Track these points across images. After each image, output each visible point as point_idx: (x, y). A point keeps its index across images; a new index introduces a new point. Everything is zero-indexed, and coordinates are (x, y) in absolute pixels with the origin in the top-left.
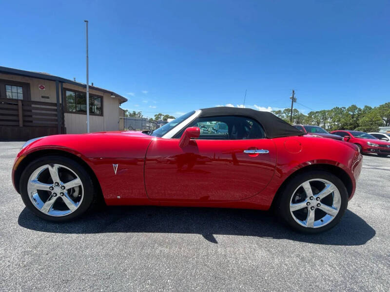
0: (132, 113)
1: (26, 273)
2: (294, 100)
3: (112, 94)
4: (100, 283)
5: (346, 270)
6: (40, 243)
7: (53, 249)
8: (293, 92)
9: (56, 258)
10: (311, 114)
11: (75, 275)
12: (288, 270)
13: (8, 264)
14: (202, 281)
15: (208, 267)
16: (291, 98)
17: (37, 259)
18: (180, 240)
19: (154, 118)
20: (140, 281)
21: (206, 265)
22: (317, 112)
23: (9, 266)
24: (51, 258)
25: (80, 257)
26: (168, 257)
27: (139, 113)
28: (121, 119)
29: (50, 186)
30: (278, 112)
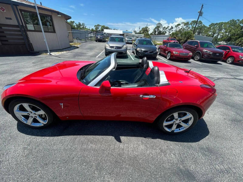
0: (78, 23)
1: (27, 160)
2: (201, 14)
3: (58, 13)
4: (62, 165)
5: (181, 157)
6: (30, 142)
7: (38, 146)
8: (203, 5)
9: (40, 152)
10: (211, 25)
11: (49, 161)
12: (152, 157)
13: (18, 155)
14: (109, 164)
15: (114, 156)
16: (199, 12)
17: (31, 152)
18: (102, 140)
19: (94, 29)
20: (80, 164)
21: (112, 155)
22: (216, 24)
23: (18, 156)
24: (37, 152)
25: (51, 150)
26: (94, 150)
27: (83, 24)
28: (70, 33)
29: (32, 111)
30: (186, 24)
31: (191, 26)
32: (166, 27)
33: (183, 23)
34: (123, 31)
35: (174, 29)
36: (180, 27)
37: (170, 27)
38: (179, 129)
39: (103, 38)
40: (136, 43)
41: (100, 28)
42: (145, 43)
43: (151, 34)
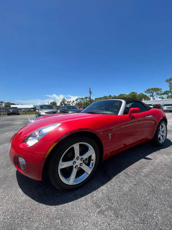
2: (91, 93)
8: (90, 88)
10: (96, 99)
22: (98, 98)
29: (73, 161)
30: (82, 99)
31: (85, 100)
32: (69, 101)
33: (80, 98)
35: (75, 102)
37: (72, 101)
38: (163, 139)
39: (17, 111)
40: (65, 109)
41: (4, 105)
42: (71, 108)
43: (60, 106)
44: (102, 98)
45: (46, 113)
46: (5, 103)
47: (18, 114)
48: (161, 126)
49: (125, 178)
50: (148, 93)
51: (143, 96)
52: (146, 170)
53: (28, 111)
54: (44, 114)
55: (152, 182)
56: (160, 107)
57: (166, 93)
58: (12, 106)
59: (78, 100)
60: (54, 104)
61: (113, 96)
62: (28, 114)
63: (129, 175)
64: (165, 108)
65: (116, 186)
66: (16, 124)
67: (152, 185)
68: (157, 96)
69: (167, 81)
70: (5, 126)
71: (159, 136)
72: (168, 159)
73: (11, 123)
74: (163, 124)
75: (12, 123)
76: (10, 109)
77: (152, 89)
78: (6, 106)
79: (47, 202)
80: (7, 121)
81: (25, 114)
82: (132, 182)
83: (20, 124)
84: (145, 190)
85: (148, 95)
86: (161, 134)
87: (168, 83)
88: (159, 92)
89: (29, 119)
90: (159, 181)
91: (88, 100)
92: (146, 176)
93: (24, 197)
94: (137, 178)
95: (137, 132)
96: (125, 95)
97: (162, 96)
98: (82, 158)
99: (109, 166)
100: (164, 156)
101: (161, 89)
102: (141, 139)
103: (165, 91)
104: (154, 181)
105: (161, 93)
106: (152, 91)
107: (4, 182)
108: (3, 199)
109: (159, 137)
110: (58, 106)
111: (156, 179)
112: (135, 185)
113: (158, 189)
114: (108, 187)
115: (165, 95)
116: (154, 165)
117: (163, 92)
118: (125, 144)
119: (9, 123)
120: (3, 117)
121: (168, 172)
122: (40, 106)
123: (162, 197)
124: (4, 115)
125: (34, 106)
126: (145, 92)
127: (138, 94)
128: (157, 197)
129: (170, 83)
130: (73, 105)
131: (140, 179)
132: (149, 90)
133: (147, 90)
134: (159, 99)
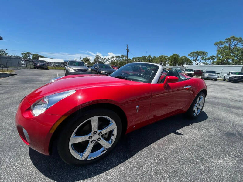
2: (128, 51)
8: (128, 46)
10: (134, 58)
22: (136, 58)
29: (89, 136)
30: (118, 57)
31: (121, 58)
32: (104, 58)
33: (116, 56)
34: (64, 60)
35: (110, 60)
36: (114, 59)
37: (107, 59)
38: (198, 112)
39: (45, 65)
40: (97, 67)
41: (31, 57)
42: (104, 67)
43: (93, 63)
44: (141, 58)
45: (75, 70)
46: (32, 54)
47: (47, 69)
48: (199, 98)
49: (147, 155)
50: (191, 57)
51: (186, 59)
52: (172, 147)
53: (58, 66)
54: (73, 71)
55: (176, 162)
56: (202, 73)
57: (212, 58)
58: (40, 59)
59: (114, 58)
60: (87, 60)
61: (153, 57)
62: (57, 69)
63: (152, 151)
64: (207, 75)
65: (136, 163)
66: (42, 80)
67: (175, 165)
68: (201, 61)
69: (216, 44)
70: (28, 81)
71: (194, 108)
72: (198, 135)
73: (36, 78)
74: (202, 96)
75: (38, 78)
76: (37, 62)
77: (197, 52)
78: (34, 58)
79: (55, 178)
80: (32, 75)
81: (54, 69)
82: (154, 160)
83: (46, 81)
84: (167, 171)
85: (191, 59)
86: (197, 107)
87: (217, 47)
88: (204, 56)
89: (58, 75)
90: (184, 162)
91: (124, 58)
92: (171, 154)
93: (31, 169)
94: (160, 156)
95: (172, 102)
96: (167, 56)
97: (207, 61)
98: (101, 133)
99: (133, 139)
100: (195, 131)
101: (207, 53)
102: (174, 110)
103: (211, 56)
104: (179, 160)
105: (206, 58)
106: (197, 55)
107: (13, 149)
108: (6, 170)
109: (194, 110)
110: (91, 63)
111: (181, 158)
112: (157, 163)
113: (181, 170)
114: (126, 164)
115: (210, 61)
116: (181, 141)
117: (209, 57)
118: (155, 116)
119: (34, 78)
120: (30, 70)
121: (195, 151)
122: (69, 62)
123: (183, 180)
124: (31, 68)
125: (64, 61)
126: (189, 55)
127: (180, 57)
128: (178, 180)
129: (219, 47)
130: (108, 63)
131: (164, 157)
132: (193, 53)
133: (191, 53)
134: (202, 64)
